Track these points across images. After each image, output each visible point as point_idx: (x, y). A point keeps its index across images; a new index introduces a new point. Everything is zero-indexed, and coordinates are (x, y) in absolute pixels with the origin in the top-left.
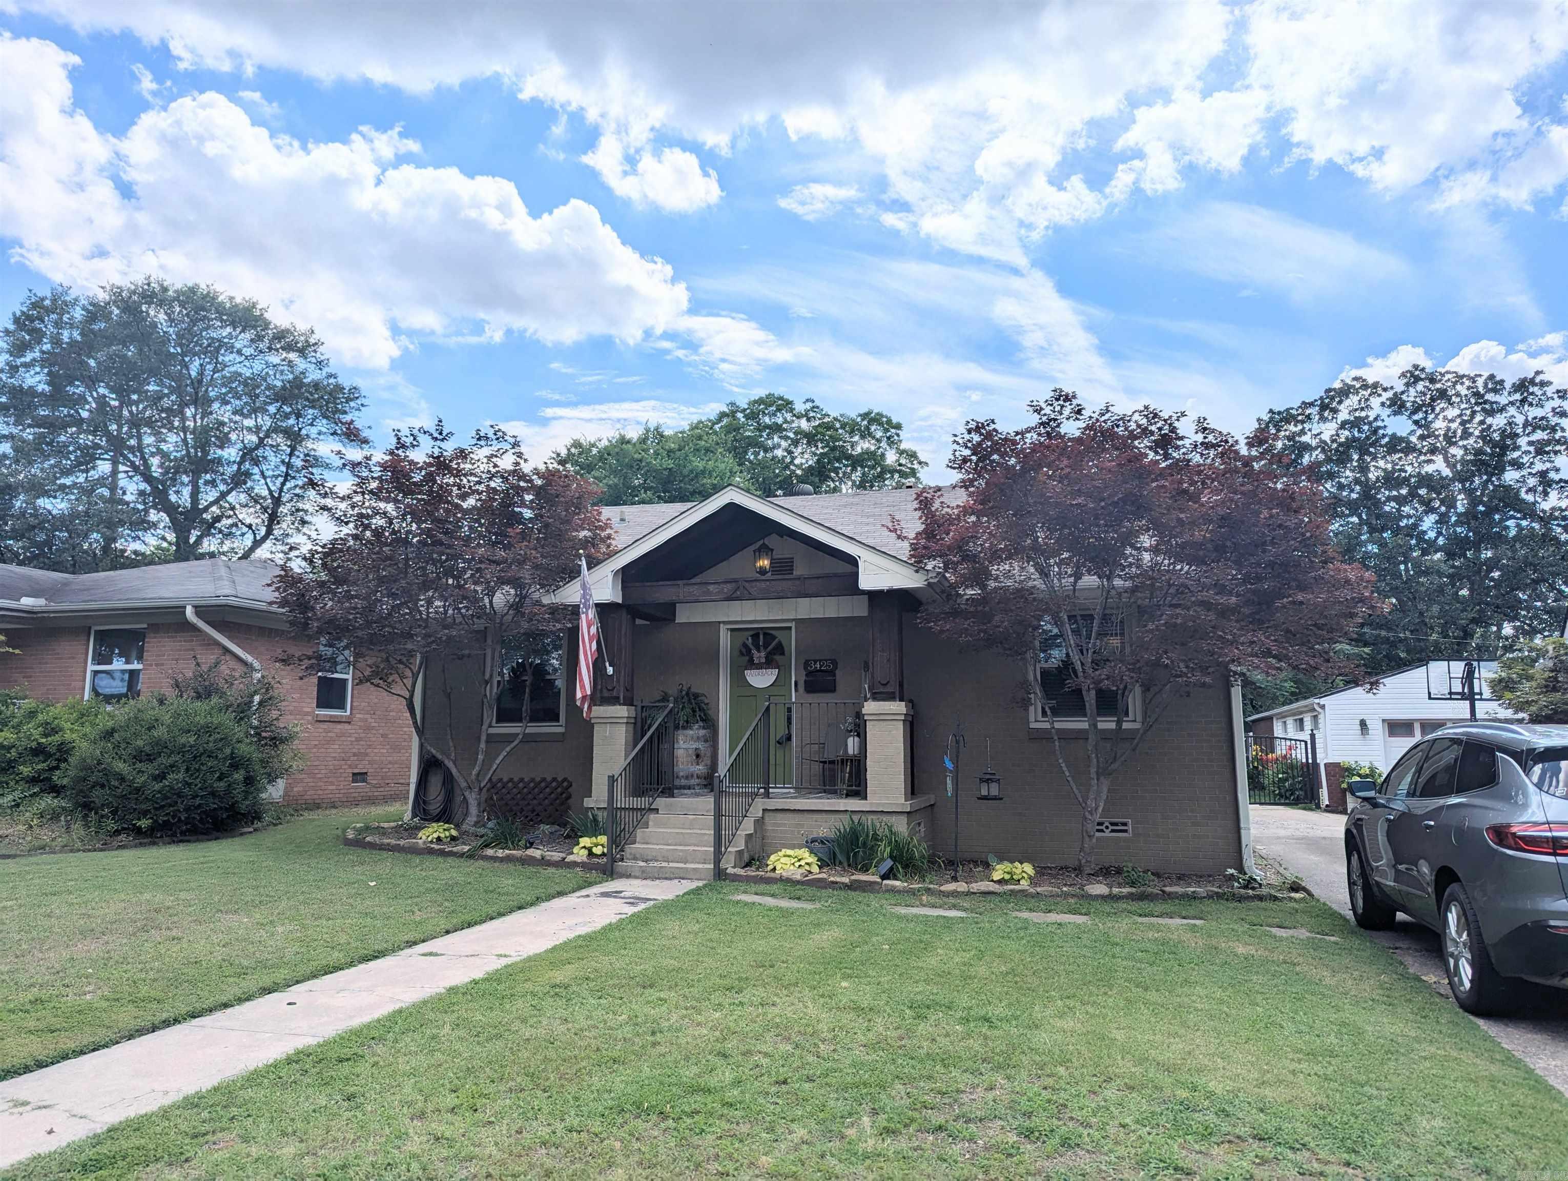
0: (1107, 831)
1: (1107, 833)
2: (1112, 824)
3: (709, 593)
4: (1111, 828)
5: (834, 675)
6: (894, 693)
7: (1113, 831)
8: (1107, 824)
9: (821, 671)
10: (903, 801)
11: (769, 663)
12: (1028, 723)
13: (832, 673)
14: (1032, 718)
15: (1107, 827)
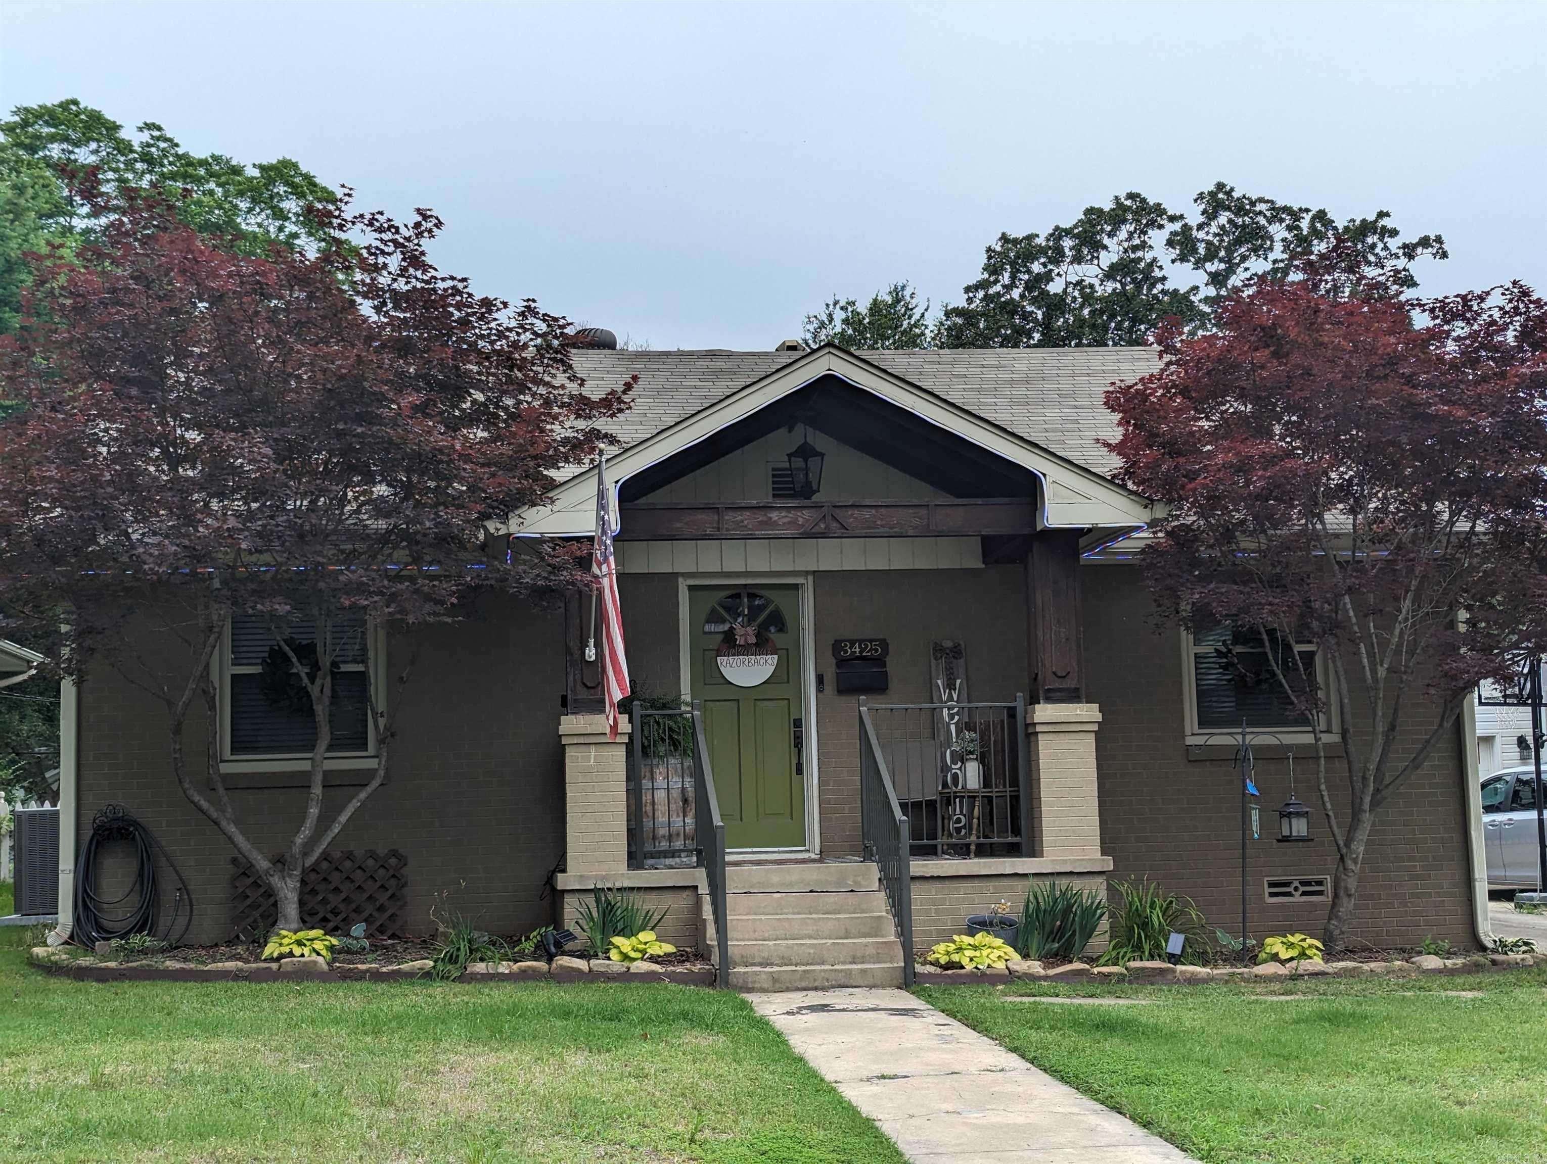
0: (1297, 894)
1: (1297, 898)
2: (1303, 883)
3: (769, 523)
4: (1302, 889)
5: (884, 665)
6: (1077, 690)
7: (1304, 894)
8: (1296, 884)
9: (861, 658)
10: (1098, 855)
11: (761, 646)
12: (1183, 737)
13: (880, 661)
14: (1188, 731)
15: (1296, 889)
